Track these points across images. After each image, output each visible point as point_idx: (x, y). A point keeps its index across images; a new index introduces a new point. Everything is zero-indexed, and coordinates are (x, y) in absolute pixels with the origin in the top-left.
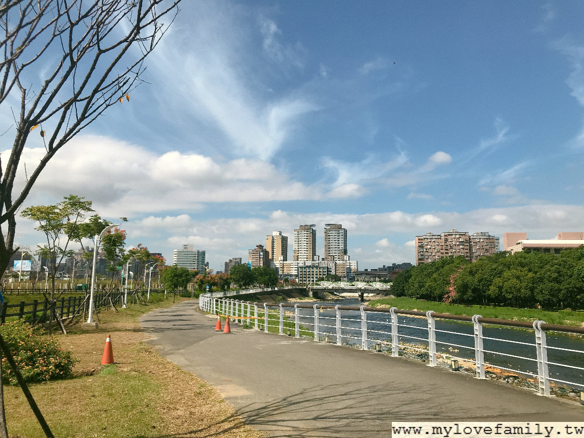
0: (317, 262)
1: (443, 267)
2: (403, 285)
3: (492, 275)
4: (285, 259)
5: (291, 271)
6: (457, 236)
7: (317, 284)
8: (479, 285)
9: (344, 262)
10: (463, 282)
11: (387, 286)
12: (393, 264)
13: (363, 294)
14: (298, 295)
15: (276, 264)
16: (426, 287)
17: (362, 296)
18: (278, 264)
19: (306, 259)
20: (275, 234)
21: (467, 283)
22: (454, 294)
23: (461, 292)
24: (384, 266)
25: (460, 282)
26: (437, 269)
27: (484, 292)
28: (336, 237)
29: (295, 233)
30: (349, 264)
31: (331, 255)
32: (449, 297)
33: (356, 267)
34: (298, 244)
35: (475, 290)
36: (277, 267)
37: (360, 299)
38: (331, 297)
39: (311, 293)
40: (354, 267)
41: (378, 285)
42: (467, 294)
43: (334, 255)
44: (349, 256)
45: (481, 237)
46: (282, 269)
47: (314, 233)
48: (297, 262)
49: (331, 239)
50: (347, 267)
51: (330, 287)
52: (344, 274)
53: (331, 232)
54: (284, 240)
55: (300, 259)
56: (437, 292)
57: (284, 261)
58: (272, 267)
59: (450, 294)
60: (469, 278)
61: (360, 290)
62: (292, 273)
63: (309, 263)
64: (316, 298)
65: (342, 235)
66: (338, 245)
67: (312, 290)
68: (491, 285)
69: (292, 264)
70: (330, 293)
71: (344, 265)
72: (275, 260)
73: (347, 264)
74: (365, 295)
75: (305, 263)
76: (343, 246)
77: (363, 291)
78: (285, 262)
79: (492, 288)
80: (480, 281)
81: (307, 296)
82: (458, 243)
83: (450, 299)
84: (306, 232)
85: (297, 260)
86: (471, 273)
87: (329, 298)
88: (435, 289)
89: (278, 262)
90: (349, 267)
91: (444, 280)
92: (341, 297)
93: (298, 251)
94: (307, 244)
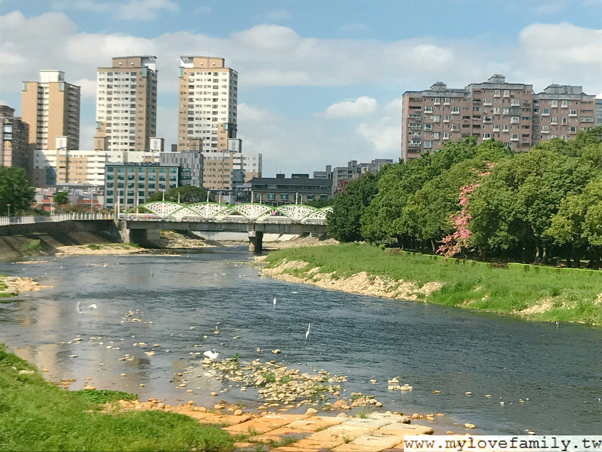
0: (158, 154)
1: (448, 167)
2: (357, 213)
3: (560, 187)
4: (73, 144)
5: (89, 177)
6: (506, 94)
7: (142, 211)
8: (526, 213)
9: (228, 155)
10: (489, 203)
11: (319, 216)
12: (350, 163)
13: (260, 235)
14: (91, 236)
15: (49, 158)
16: (404, 217)
17: (257, 240)
18: (54, 158)
19: (128, 147)
20: (49, 77)
21: (496, 207)
22: (465, 236)
23: (483, 229)
24: (329, 167)
25: (480, 203)
26: (435, 172)
27: (540, 230)
28: (208, 90)
29: (102, 76)
30: (239, 161)
31: (195, 135)
32: (453, 242)
33: (257, 168)
34: (109, 106)
35: (516, 225)
36: (52, 164)
37: (252, 246)
38: (181, 242)
39: (125, 233)
40: (250, 170)
41: (298, 213)
42: (497, 236)
43: (201, 135)
44: (240, 141)
45: (563, 97)
46: (64, 170)
47: (151, 79)
48: (103, 153)
49: (195, 96)
50: (235, 167)
51: (178, 217)
52: (226, 185)
53: (196, 77)
54: (71, 95)
55: (112, 147)
56: (429, 230)
57: (69, 149)
58: (38, 164)
59: (456, 235)
60: (504, 194)
61: (253, 224)
62: (91, 182)
63: (137, 157)
64: (141, 246)
65: (225, 87)
66: (215, 113)
67: (130, 223)
68: (555, 211)
69: (90, 159)
70: (179, 231)
71: (224, 162)
72: (44, 147)
73: (235, 161)
74: (267, 237)
75: (125, 157)
76: (226, 116)
77: (261, 229)
78: (72, 153)
79: (558, 219)
80: (529, 202)
81: (114, 239)
82: (506, 112)
83: (457, 248)
84: (129, 76)
85: (106, 149)
86: (512, 182)
87: (176, 246)
88: (425, 222)
89: (54, 152)
90: (239, 167)
91: (445, 199)
92: (209, 242)
93: (109, 125)
94: (133, 106)
